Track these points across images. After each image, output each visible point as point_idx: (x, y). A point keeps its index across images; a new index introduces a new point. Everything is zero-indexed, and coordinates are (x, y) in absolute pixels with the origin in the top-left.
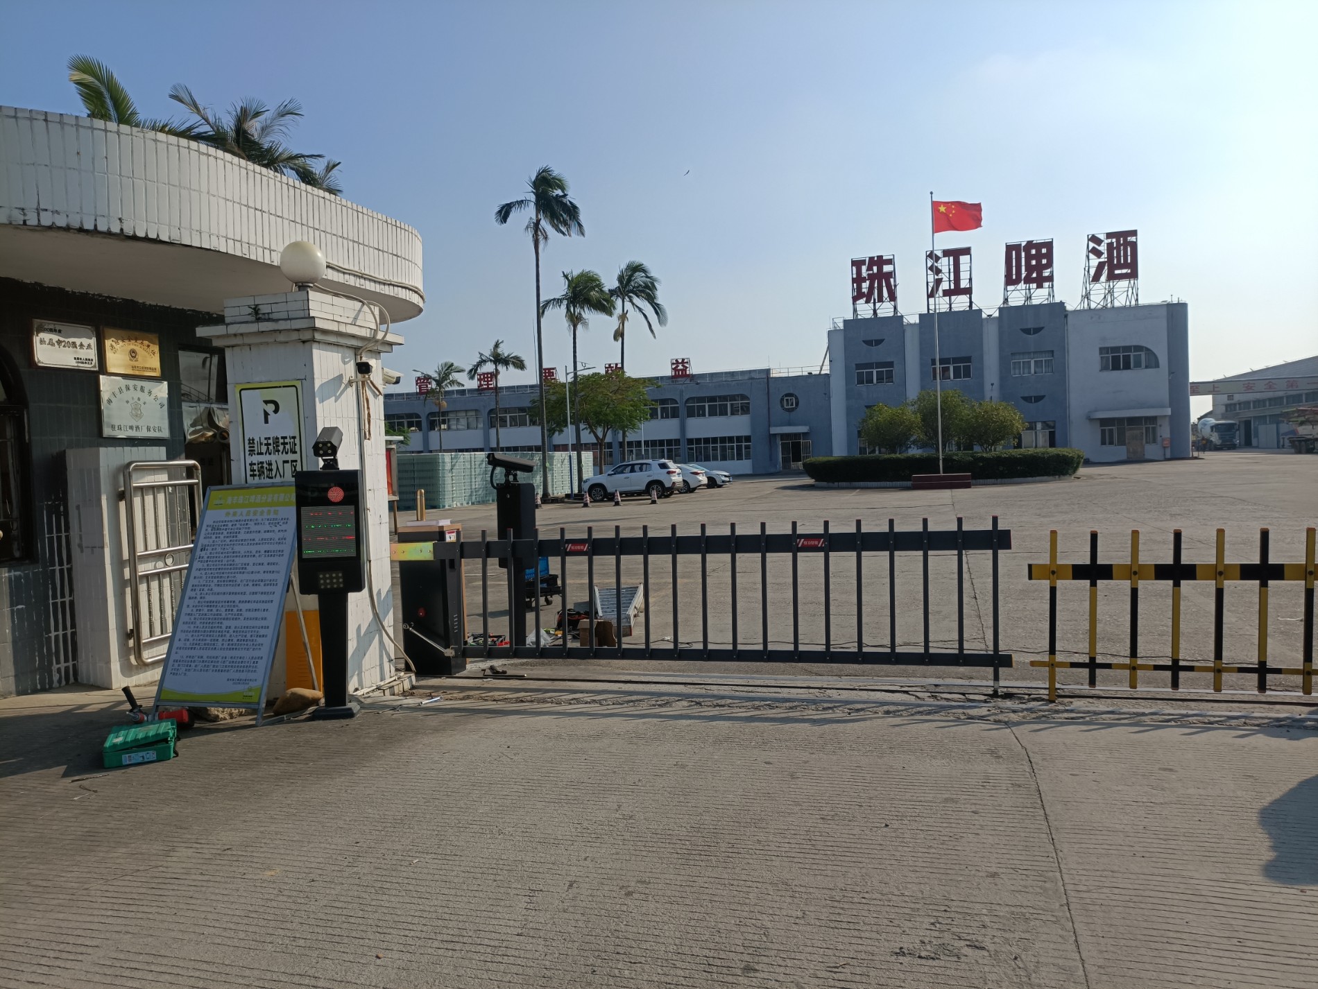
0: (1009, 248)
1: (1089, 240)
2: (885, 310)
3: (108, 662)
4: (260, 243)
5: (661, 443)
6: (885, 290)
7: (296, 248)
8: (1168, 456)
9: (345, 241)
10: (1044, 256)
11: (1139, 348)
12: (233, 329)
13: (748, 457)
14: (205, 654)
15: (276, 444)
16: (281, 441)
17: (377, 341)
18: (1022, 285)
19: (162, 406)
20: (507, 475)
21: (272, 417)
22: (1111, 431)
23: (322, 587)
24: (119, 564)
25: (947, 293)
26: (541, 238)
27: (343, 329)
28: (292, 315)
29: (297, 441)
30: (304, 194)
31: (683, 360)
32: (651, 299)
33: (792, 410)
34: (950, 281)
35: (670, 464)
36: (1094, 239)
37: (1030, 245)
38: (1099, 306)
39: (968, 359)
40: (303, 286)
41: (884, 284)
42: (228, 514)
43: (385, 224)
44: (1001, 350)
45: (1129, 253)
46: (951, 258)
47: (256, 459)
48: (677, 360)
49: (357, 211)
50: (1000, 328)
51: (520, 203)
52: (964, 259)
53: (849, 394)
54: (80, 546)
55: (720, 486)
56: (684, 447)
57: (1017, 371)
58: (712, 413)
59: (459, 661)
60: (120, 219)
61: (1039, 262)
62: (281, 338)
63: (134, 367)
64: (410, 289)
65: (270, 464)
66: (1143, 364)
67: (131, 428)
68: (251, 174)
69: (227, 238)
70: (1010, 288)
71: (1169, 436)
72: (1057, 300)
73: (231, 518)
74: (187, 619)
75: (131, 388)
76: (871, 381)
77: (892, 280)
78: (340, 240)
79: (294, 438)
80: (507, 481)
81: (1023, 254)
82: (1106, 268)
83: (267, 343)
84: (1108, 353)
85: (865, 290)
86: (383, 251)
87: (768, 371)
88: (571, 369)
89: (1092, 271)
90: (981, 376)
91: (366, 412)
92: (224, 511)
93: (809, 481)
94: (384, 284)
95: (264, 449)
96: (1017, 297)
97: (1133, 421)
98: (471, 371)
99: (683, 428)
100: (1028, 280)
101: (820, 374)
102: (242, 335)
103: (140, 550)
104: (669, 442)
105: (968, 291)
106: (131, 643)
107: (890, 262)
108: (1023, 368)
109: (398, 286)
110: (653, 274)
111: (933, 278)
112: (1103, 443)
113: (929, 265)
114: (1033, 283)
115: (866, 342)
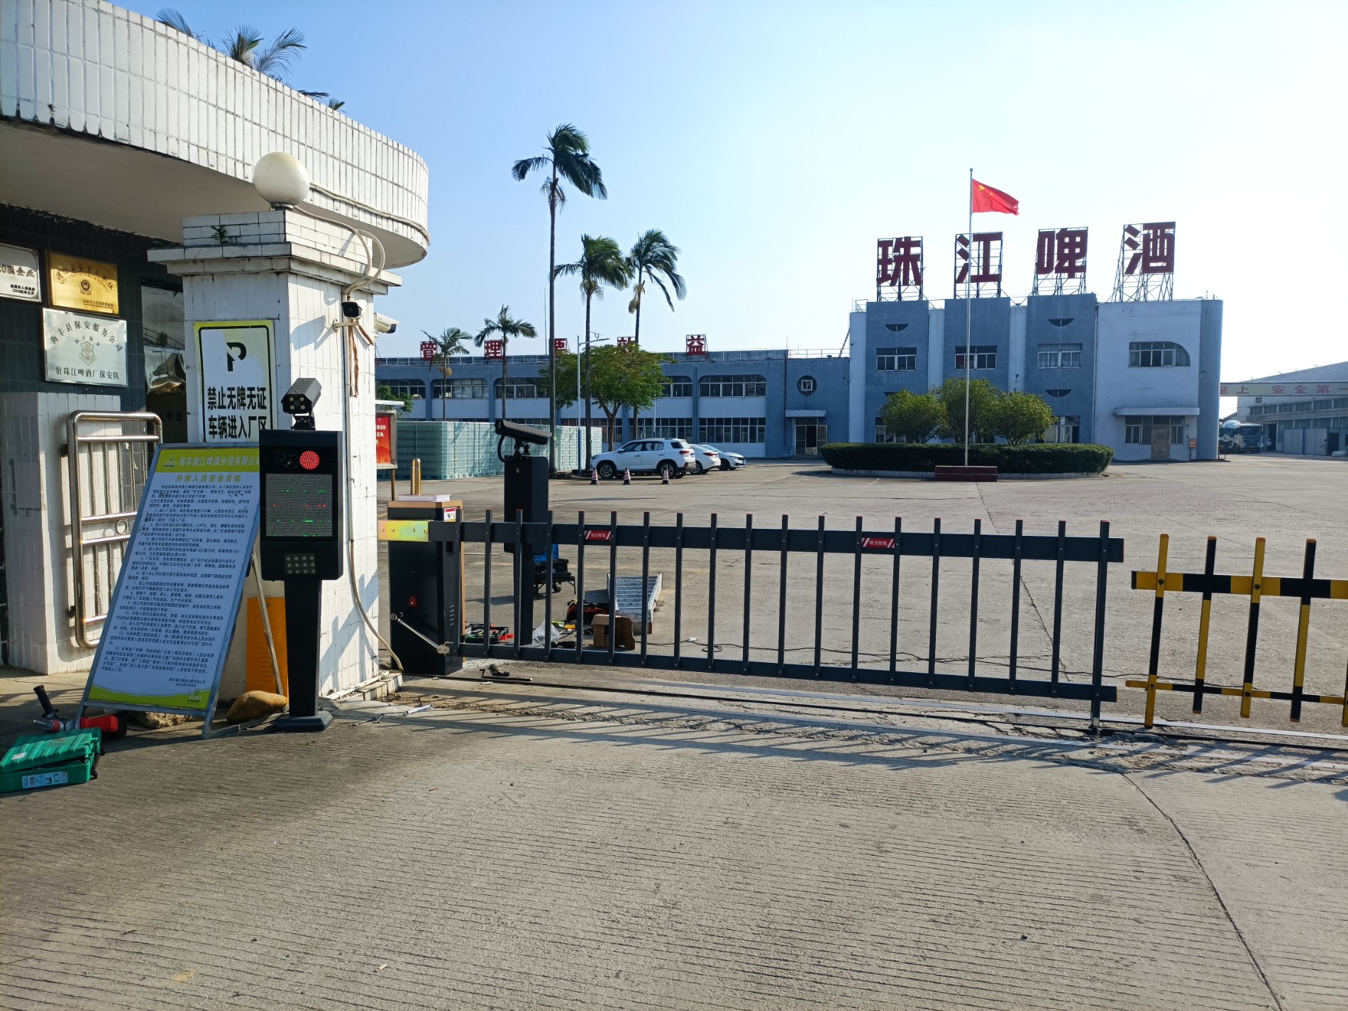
0: (1042, 235)
1: (1125, 230)
2: (910, 293)
3: (43, 642)
4: (231, 154)
5: (673, 421)
6: (911, 273)
7: (273, 160)
8: (1194, 457)
9: (337, 162)
10: (1078, 245)
11: (1170, 345)
12: (191, 254)
13: (761, 440)
14: (146, 646)
15: (242, 396)
16: (248, 393)
17: (368, 279)
18: (1053, 274)
19: (119, 348)
20: (517, 447)
21: (237, 363)
22: (1137, 430)
23: (290, 572)
24: (59, 530)
25: (976, 279)
26: (558, 199)
27: (326, 260)
28: (264, 239)
29: (267, 393)
30: (288, 99)
31: (699, 336)
32: (669, 270)
33: (810, 393)
34: (979, 266)
35: (684, 443)
36: (1131, 230)
37: (1064, 232)
38: (1132, 300)
39: (993, 349)
40: (280, 205)
41: (910, 267)
42: (179, 478)
43: (385, 146)
44: (1028, 340)
45: (1166, 246)
46: (982, 243)
47: (216, 413)
48: (692, 337)
49: (353, 128)
50: (1028, 317)
51: (538, 160)
52: (994, 245)
53: (869, 380)
54: (13, 507)
55: (733, 469)
56: (696, 426)
57: (1043, 363)
58: (727, 393)
59: (455, 658)
60: (51, 107)
61: (1072, 251)
62: (250, 267)
63: (86, 302)
64: (412, 227)
65: (234, 420)
66: (1174, 362)
67: (81, 372)
68: (222, 67)
69: (189, 144)
70: (1041, 276)
71: (1196, 437)
72: (1089, 292)
73: (182, 483)
74: (125, 602)
75: (82, 325)
76: (893, 368)
77: (919, 263)
78: (330, 159)
79: (263, 389)
80: (517, 453)
81: (1056, 242)
82: (1141, 260)
83: (234, 273)
84: (1138, 349)
85: (890, 273)
86: (382, 178)
87: (786, 352)
88: (583, 339)
89: (1127, 263)
90: (1006, 366)
91: (353, 364)
92: (175, 475)
93: (826, 467)
94: (382, 217)
95: (227, 401)
96: (1047, 286)
97: (1160, 420)
98: (478, 337)
99: (696, 408)
100: (1060, 269)
101: (840, 358)
102: (203, 261)
103: (85, 515)
104: (681, 421)
105: (997, 278)
106: (72, 622)
107: (918, 244)
108: (1050, 360)
109: (398, 221)
110: (672, 242)
111: (961, 262)
112: (1128, 441)
113: (958, 249)
114: (1064, 272)
115: (889, 326)
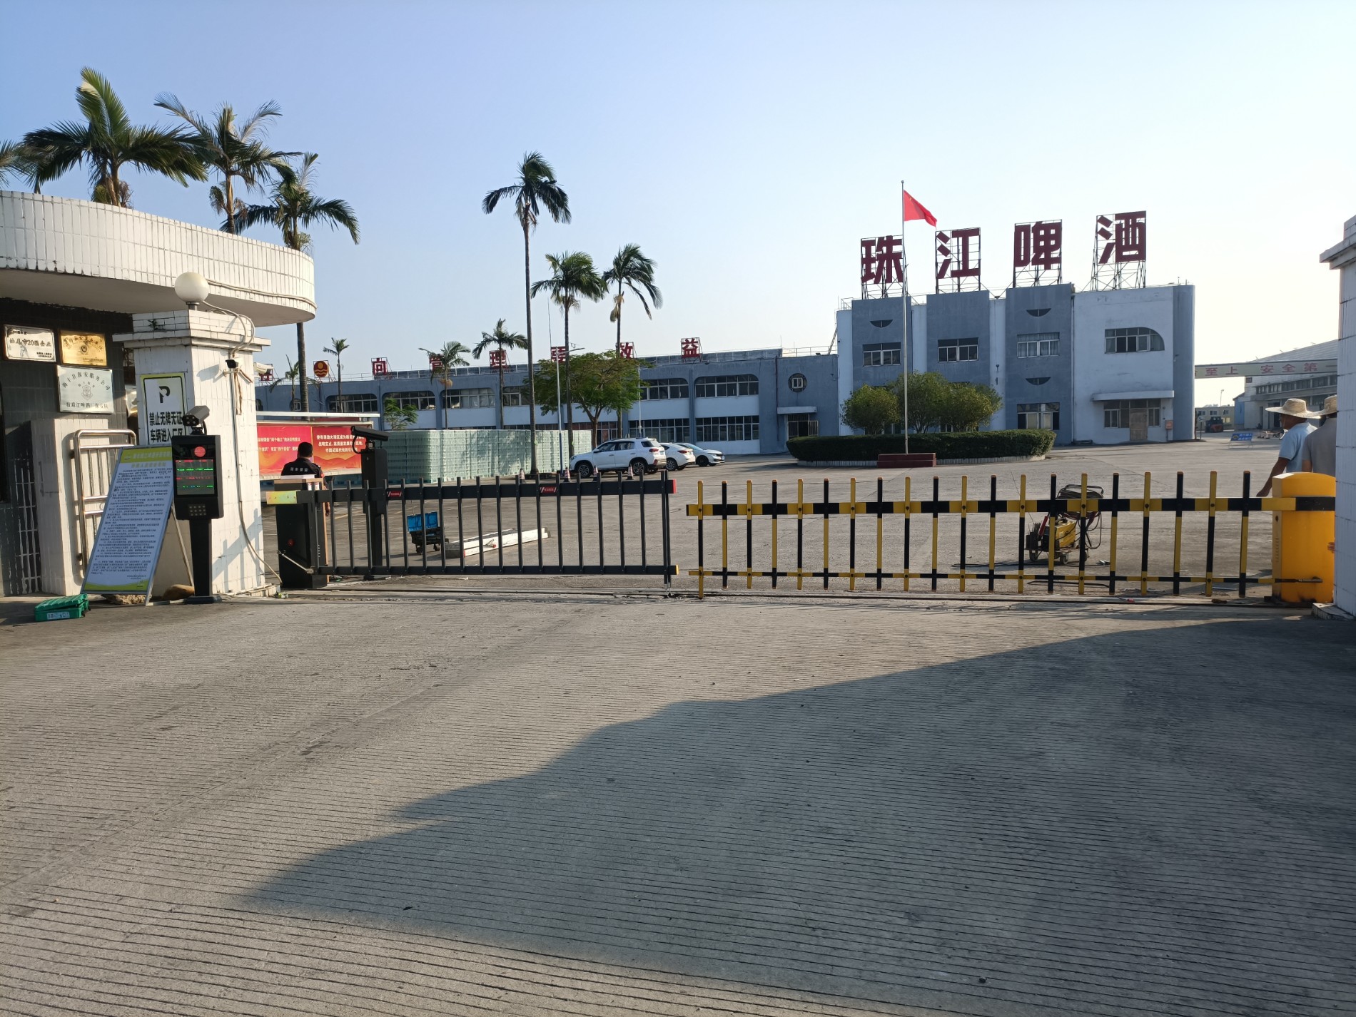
0: (1019, 229)
1: (1098, 221)
2: (895, 290)
3: (62, 576)
4: (162, 272)
5: (671, 422)
6: (894, 270)
7: (186, 277)
8: (1171, 438)
9: (237, 267)
10: (1053, 237)
11: (1144, 330)
12: (137, 336)
13: (756, 437)
14: (114, 559)
15: (167, 417)
16: (171, 415)
17: (245, 344)
18: (1030, 267)
19: (108, 388)
21: (165, 398)
22: (1115, 413)
23: (193, 515)
24: (71, 504)
25: (954, 274)
26: (530, 222)
27: (214, 336)
28: (177, 327)
30: (200, 234)
31: (693, 339)
32: (647, 280)
33: (800, 390)
34: (959, 262)
35: (654, 442)
36: (1103, 220)
37: (1039, 226)
38: (1108, 288)
39: (975, 341)
40: (187, 305)
41: (893, 265)
42: (133, 466)
44: (1007, 331)
45: (1137, 235)
46: (961, 239)
47: (155, 427)
48: (687, 340)
50: (1007, 309)
51: (509, 188)
52: (973, 240)
53: (856, 375)
54: (42, 491)
55: (713, 465)
56: (693, 427)
57: (1023, 353)
58: (721, 393)
59: (320, 577)
60: (55, 262)
61: (1047, 243)
62: (170, 343)
63: (85, 359)
65: (164, 431)
66: (1149, 347)
67: (83, 405)
68: (155, 224)
69: (135, 271)
70: (1018, 269)
71: (1172, 419)
72: (1065, 281)
73: (135, 468)
74: (103, 537)
75: (83, 375)
76: (878, 362)
77: (901, 261)
78: (232, 266)
79: (180, 413)
80: (367, 447)
81: (1032, 235)
82: (1114, 249)
83: (162, 347)
84: (1114, 335)
85: (874, 271)
86: (271, 272)
87: (780, 351)
89: (1101, 253)
90: (987, 357)
91: (238, 395)
92: (131, 464)
93: (794, 461)
94: (273, 297)
95: (160, 421)
96: (1026, 278)
97: (1139, 403)
98: (475, 350)
99: (692, 408)
100: (1037, 261)
101: (829, 355)
102: (144, 340)
103: (87, 496)
105: (976, 272)
106: (81, 563)
107: (899, 242)
108: (1029, 350)
110: (646, 255)
111: (941, 258)
112: (1107, 425)
113: (938, 245)
114: (1041, 264)
115: (873, 323)
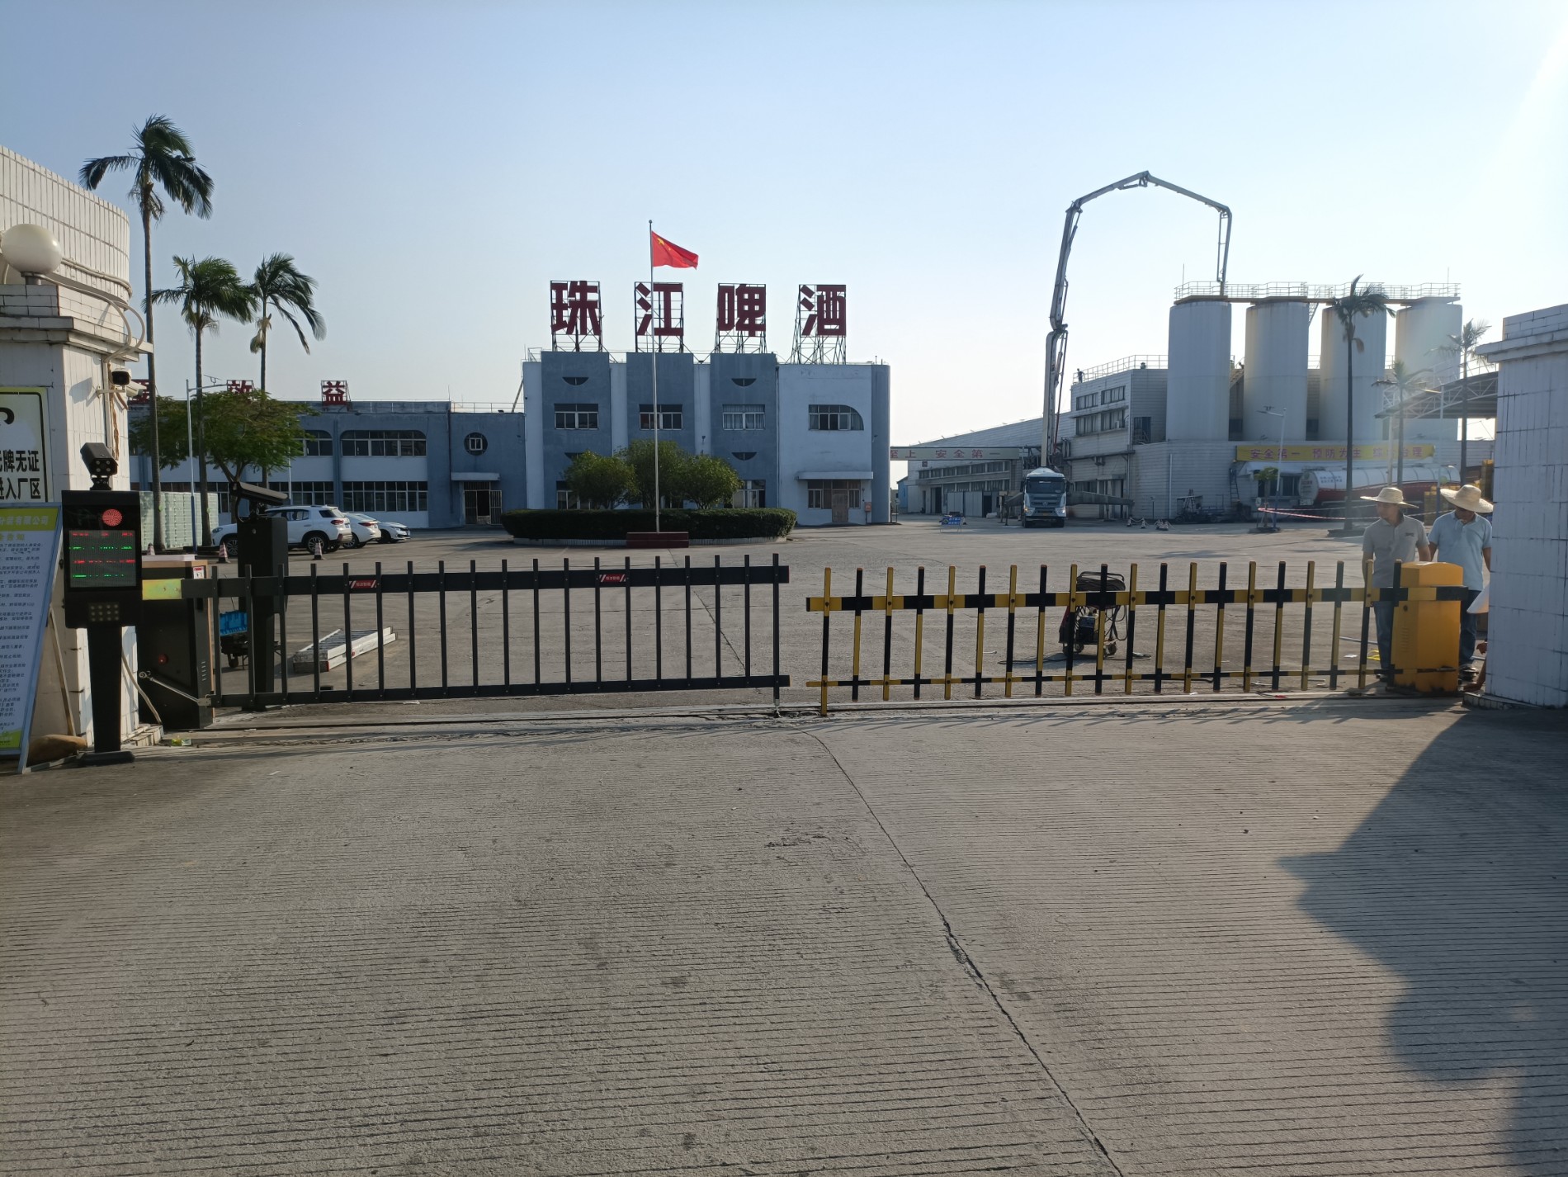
0: (722, 290)
1: (800, 290)
2: (589, 344)
5: (310, 485)
6: (589, 321)
8: (869, 521)
10: (757, 302)
11: (845, 408)
13: (423, 507)
15: (10, 459)
17: (129, 349)
18: (734, 332)
20: (253, 509)
21: (5, 427)
22: (818, 493)
23: (94, 620)
25: (659, 332)
26: (152, 208)
29: (40, 457)
31: (338, 383)
32: (304, 304)
33: (479, 453)
34: (660, 319)
35: (335, 510)
36: (805, 289)
37: (743, 288)
38: (809, 362)
39: (678, 408)
41: (588, 314)
43: (97, 206)
44: (713, 400)
45: (838, 309)
46: (662, 293)
48: (329, 383)
49: (69, 189)
50: (712, 375)
51: (120, 160)
52: (675, 296)
53: (547, 439)
55: (395, 541)
56: (338, 492)
57: (729, 425)
58: (377, 452)
59: (208, 712)
61: (752, 308)
62: (21, 337)
64: (121, 285)
66: (849, 426)
70: (722, 333)
72: (769, 351)
76: (573, 425)
77: (597, 311)
79: (35, 453)
80: (253, 515)
81: (736, 297)
82: (816, 321)
84: (816, 411)
85: (566, 319)
86: (95, 238)
87: (447, 405)
88: (193, 384)
89: (803, 324)
90: (692, 427)
91: (113, 429)
93: (510, 537)
94: (96, 277)
96: (729, 343)
97: (839, 484)
99: (337, 469)
100: (741, 327)
101: (513, 413)
104: (319, 485)
105: (679, 332)
107: (595, 289)
108: (735, 422)
109: (110, 280)
110: (300, 270)
111: (642, 313)
112: (810, 506)
113: (638, 298)
114: (745, 330)
115: (567, 379)
